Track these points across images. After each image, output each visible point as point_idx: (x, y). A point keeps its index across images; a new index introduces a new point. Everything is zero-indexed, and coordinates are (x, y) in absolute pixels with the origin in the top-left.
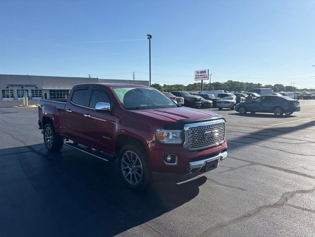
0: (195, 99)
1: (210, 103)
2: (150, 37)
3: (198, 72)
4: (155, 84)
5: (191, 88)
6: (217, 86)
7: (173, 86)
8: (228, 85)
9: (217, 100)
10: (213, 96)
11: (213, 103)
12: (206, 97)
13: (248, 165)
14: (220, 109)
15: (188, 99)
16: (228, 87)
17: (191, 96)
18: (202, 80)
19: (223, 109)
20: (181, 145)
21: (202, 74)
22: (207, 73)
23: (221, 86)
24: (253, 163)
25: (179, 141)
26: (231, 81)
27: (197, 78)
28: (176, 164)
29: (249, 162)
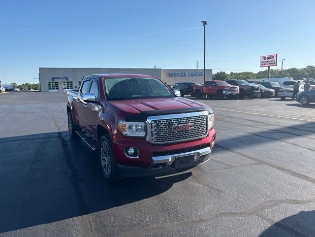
0: (253, 87)
1: (272, 92)
2: (205, 23)
3: (264, 58)
4: (221, 72)
5: (260, 75)
6: (293, 72)
7: (241, 73)
8: (308, 72)
9: (281, 88)
10: (277, 84)
11: (275, 93)
12: (268, 85)
13: (253, 164)
14: (283, 99)
15: (245, 88)
16: (307, 74)
17: (248, 84)
18: (269, 67)
19: (286, 98)
20: (144, 138)
21: (269, 60)
22: (275, 58)
23: (298, 73)
24: (261, 162)
25: (142, 134)
26: (312, 67)
27: (263, 65)
28: (138, 157)
29: (258, 160)
